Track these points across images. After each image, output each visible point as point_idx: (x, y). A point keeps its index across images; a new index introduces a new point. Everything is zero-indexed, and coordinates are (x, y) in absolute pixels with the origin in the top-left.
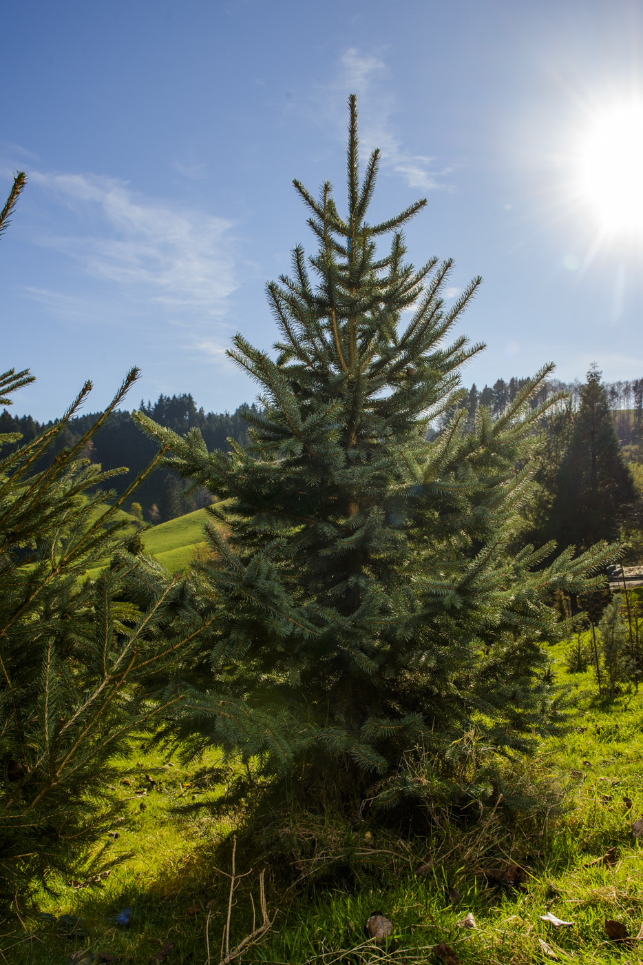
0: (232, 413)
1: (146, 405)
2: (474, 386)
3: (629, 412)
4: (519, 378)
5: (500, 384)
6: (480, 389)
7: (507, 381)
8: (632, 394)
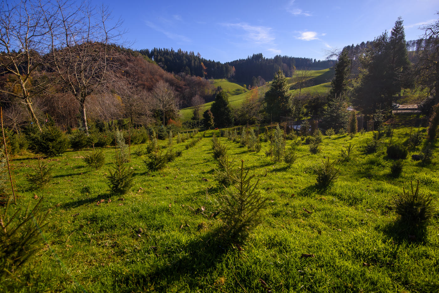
2: (353, 45)
3: (413, 52)
4: (370, 41)
5: (363, 43)
6: (355, 45)
7: (365, 42)
8: (416, 45)
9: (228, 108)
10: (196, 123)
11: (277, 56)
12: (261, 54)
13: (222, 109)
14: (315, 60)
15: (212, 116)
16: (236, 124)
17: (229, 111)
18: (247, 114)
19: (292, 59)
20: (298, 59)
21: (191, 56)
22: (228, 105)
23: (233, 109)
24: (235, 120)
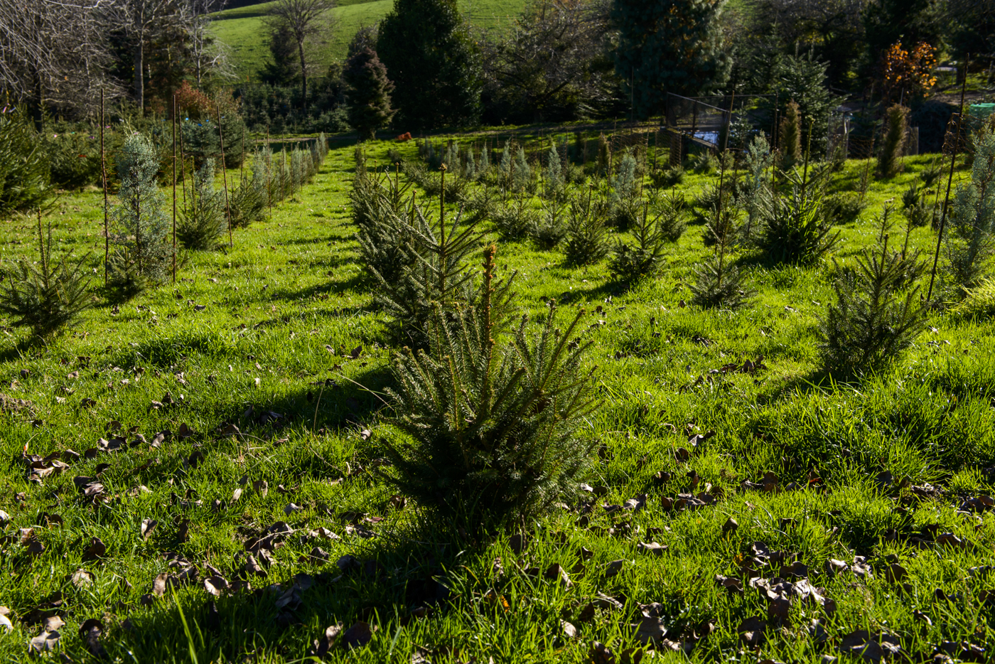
9: (455, 42)
10: (288, 102)
13: (430, 50)
15: (385, 81)
16: (490, 118)
17: (462, 58)
18: (539, 70)
22: (454, 30)
23: (475, 50)
24: (484, 98)
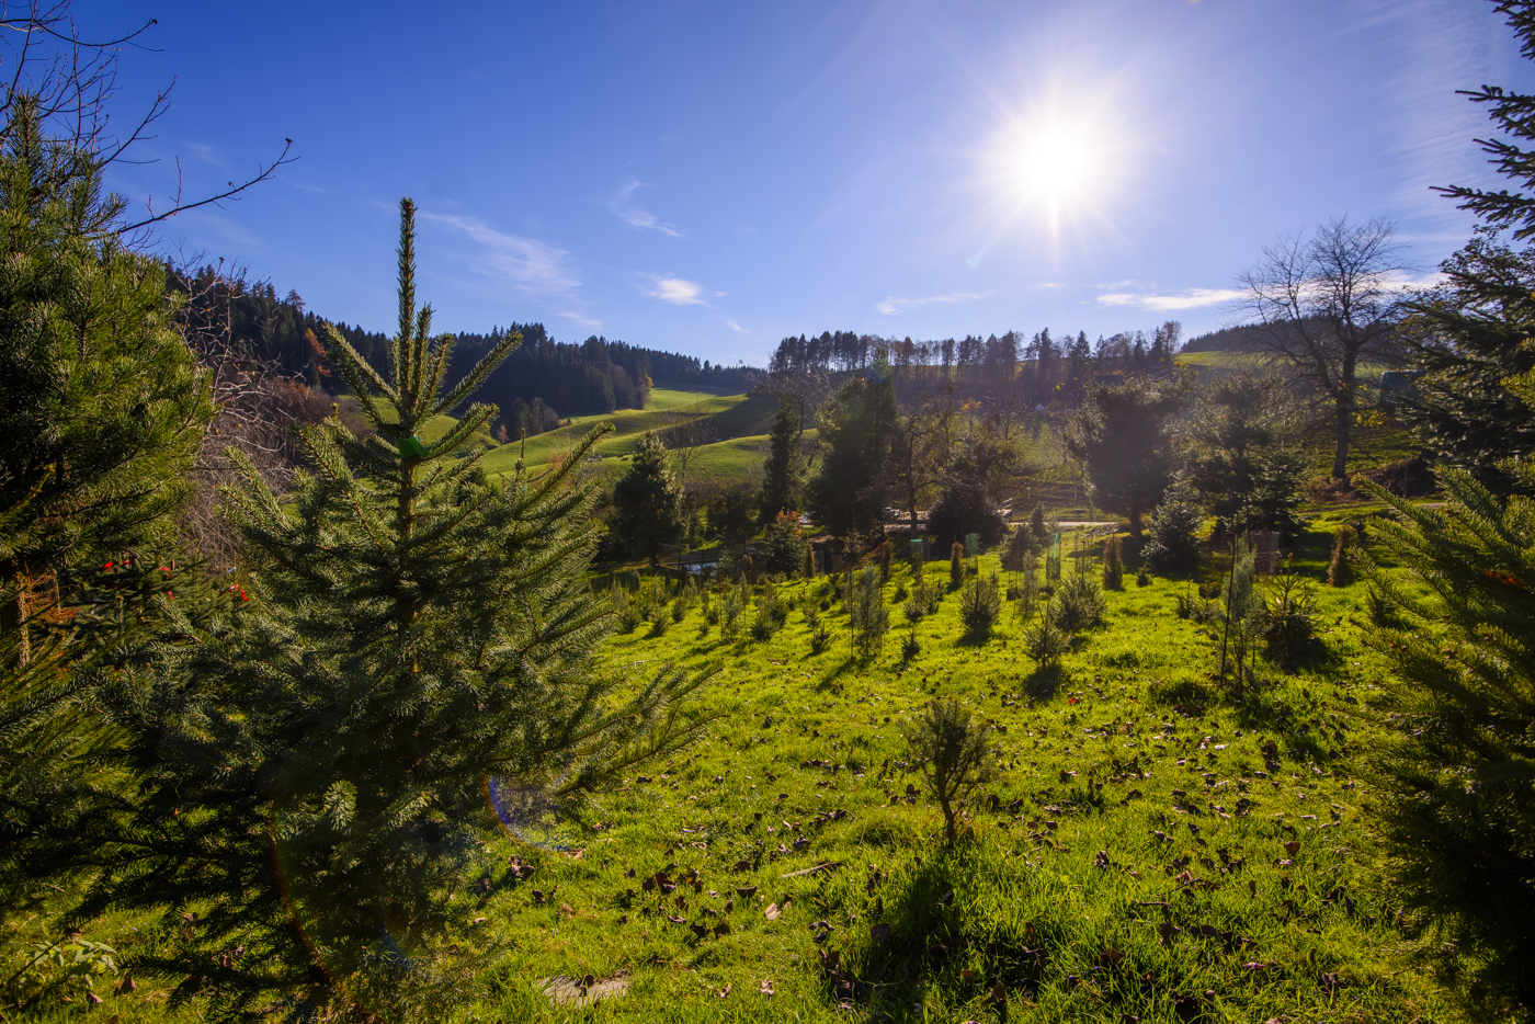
0: (581, 343)
1: (499, 330)
2: (803, 336)
3: (936, 367)
4: (843, 332)
5: (826, 335)
6: (808, 339)
7: (833, 334)
8: (941, 352)
11: (593, 339)
12: (541, 327)
14: (707, 363)
19: (639, 354)
20: (657, 356)
21: (259, 300)
